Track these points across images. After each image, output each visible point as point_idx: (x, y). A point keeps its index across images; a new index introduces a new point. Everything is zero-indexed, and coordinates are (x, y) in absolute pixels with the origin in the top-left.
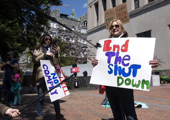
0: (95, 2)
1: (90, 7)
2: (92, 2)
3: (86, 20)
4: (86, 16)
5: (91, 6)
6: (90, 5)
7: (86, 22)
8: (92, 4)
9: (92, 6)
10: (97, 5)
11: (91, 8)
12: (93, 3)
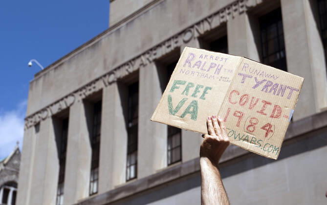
0: (55, 109)
1: (33, 129)
2: (44, 110)
3: (13, 178)
4: (15, 162)
5: (37, 126)
6: (33, 119)
7: (12, 189)
8: (44, 115)
9: (42, 123)
10: (61, 122)
11: (37, 130)
12: (49, 113)
